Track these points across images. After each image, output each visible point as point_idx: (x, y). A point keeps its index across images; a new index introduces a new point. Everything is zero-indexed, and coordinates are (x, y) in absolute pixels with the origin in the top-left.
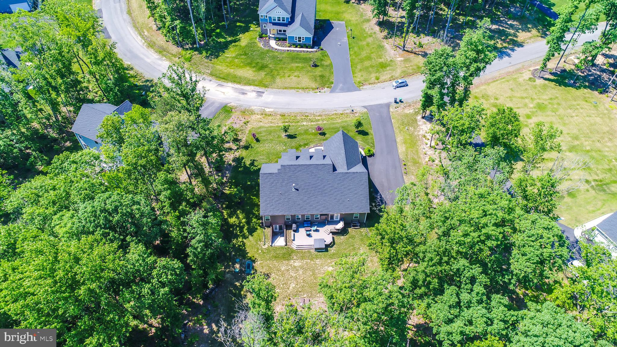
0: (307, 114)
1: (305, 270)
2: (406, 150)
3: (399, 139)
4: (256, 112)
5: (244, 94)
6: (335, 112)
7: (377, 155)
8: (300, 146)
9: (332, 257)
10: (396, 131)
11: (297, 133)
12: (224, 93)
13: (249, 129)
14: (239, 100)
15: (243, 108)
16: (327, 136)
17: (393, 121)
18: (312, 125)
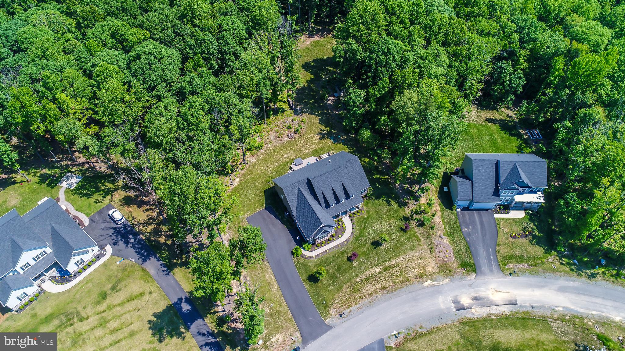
0: (385, 292)
1: (300, 149)
2: (264, 276)
3: (275, 288)
4: (438, 275)
5: (475, 299)
6: (358, 306)
7: (289, 255)
8: (361, 235)
9: (288, 162)
10: (282, 299)
11: (375, 251)
12: (497, 291)
13: (422, 242)
14: (470, 285)
15: (457, 276)
16: (345, 259)
17: (291, 315)
18: (368, 269)
